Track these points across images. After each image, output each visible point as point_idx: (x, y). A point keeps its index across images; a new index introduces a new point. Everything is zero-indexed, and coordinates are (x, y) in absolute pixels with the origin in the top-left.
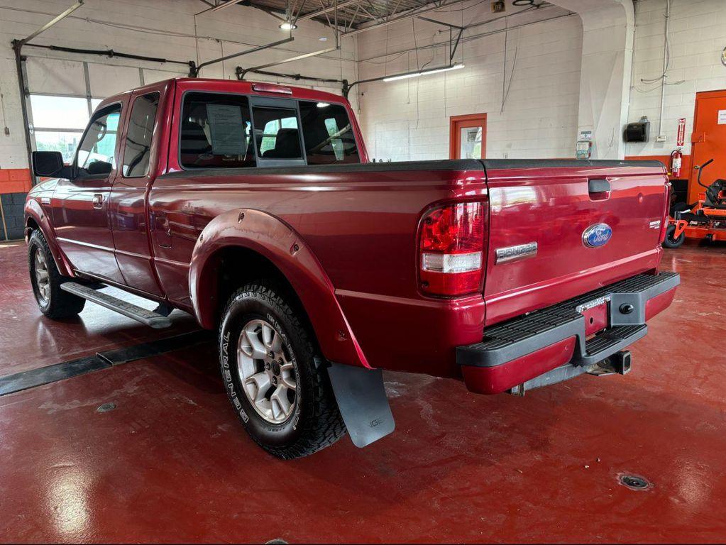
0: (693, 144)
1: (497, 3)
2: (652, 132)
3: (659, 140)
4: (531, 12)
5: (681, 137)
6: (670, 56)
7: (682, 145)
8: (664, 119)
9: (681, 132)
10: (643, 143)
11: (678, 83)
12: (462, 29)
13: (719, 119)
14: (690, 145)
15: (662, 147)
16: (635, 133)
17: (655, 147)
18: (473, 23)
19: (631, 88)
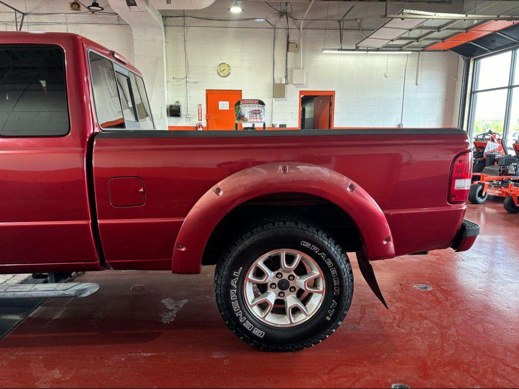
0: (207, 120)
1: (73, 3)
2: (183, 111)
3: (188, 116)
4: (88, 15)
5: (200, 115)
6: (189, 66)
7: (201, 120)
8: (190, 104)
9: (200, 113)
10: (179, 118)
11: (195, 82)
12: (24, 14)
13: (219, 106)
14: (205, 120)
15: (190, 121)
16: (174, 112)
17: (186, 121)
18: (34, 12)
19: (168, 82)
